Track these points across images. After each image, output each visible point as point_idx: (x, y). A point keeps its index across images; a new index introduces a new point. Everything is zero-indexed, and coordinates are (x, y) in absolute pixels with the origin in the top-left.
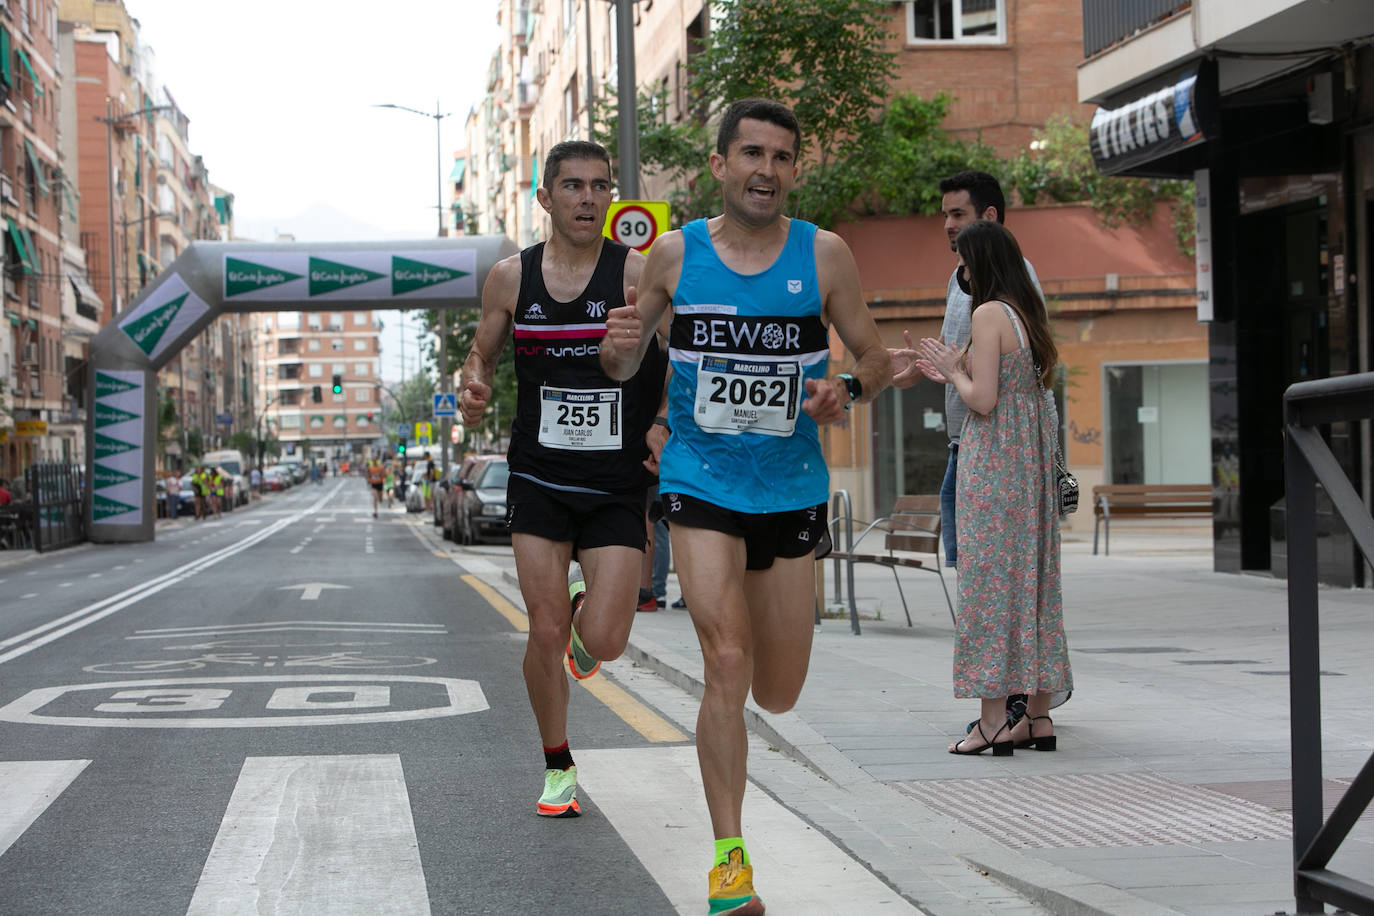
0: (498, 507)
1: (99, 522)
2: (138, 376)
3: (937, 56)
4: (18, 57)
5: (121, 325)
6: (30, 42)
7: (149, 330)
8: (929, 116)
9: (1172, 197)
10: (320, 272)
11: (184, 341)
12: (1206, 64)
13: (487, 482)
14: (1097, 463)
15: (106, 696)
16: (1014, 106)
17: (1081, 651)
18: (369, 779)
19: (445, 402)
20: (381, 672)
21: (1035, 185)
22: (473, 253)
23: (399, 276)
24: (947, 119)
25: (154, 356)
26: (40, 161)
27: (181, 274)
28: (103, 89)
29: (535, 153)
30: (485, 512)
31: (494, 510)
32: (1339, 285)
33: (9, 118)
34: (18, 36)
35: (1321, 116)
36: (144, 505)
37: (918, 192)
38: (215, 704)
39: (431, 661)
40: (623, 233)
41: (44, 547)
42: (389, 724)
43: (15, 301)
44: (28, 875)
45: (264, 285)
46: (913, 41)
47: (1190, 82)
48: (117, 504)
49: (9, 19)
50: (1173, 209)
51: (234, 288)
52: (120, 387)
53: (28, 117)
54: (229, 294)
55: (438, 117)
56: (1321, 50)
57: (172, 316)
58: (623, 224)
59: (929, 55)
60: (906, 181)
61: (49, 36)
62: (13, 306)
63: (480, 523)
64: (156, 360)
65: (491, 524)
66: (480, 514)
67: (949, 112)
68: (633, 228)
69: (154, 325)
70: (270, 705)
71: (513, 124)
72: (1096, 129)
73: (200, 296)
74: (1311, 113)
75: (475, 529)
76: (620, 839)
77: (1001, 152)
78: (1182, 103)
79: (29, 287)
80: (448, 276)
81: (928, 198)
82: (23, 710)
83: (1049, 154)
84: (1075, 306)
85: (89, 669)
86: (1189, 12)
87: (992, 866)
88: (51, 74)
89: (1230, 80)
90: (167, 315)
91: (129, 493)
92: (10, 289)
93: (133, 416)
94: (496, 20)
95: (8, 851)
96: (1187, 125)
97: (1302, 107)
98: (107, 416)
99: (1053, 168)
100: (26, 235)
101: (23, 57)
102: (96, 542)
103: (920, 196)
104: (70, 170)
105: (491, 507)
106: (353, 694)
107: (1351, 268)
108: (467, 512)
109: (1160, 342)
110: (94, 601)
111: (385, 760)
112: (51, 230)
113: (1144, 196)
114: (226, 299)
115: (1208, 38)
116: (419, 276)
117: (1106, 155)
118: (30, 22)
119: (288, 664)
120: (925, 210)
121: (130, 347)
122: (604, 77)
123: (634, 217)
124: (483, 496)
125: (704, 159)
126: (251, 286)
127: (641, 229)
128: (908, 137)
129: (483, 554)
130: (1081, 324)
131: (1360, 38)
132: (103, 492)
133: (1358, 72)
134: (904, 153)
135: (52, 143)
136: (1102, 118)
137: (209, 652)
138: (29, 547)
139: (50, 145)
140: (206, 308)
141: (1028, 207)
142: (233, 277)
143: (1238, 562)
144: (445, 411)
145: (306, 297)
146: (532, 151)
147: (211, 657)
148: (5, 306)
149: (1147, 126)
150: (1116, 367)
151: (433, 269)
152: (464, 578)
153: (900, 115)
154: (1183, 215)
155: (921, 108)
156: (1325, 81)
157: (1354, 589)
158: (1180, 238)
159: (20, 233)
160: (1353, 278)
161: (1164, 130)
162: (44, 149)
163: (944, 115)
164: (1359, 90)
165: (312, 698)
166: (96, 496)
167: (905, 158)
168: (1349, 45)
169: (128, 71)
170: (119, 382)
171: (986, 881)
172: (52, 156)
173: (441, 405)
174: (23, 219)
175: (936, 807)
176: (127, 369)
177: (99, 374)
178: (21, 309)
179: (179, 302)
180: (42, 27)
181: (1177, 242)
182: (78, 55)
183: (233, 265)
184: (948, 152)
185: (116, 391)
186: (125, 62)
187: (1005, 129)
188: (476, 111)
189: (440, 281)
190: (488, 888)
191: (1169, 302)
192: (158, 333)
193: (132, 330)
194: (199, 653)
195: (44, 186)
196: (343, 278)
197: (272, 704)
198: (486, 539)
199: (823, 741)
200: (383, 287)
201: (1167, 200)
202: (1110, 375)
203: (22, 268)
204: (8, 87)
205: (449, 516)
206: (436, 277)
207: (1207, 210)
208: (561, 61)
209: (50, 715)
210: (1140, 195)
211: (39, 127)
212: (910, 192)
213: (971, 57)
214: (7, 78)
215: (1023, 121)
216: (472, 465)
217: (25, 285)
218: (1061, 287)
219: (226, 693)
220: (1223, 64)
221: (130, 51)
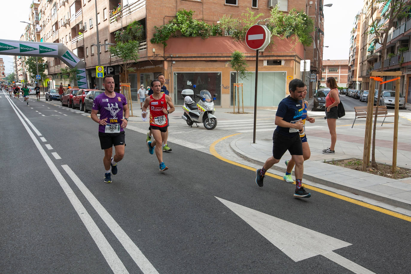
10: (22, 47)
14: (229, 93)
16: (202, 15)
21: (217, 31)
22: (57, 47)
23: (41, 50)
45: (9, 49)
59: (186, 2)
80: (52, 50)
83: (221, 24)
84: (225, 59)
116: (46, 50)
130: (225, 63)
141: (214, 36)
142: (1, 47)
145: (19, 53)
150: (233, 73)
151: (49, 49)
163: (192, 15)
189: (50, 51)
196: (28, 49)
200: (37, 52)
202: (231, 74)
206: (49, 50)
215: (204, 19)
218: (222, 54)
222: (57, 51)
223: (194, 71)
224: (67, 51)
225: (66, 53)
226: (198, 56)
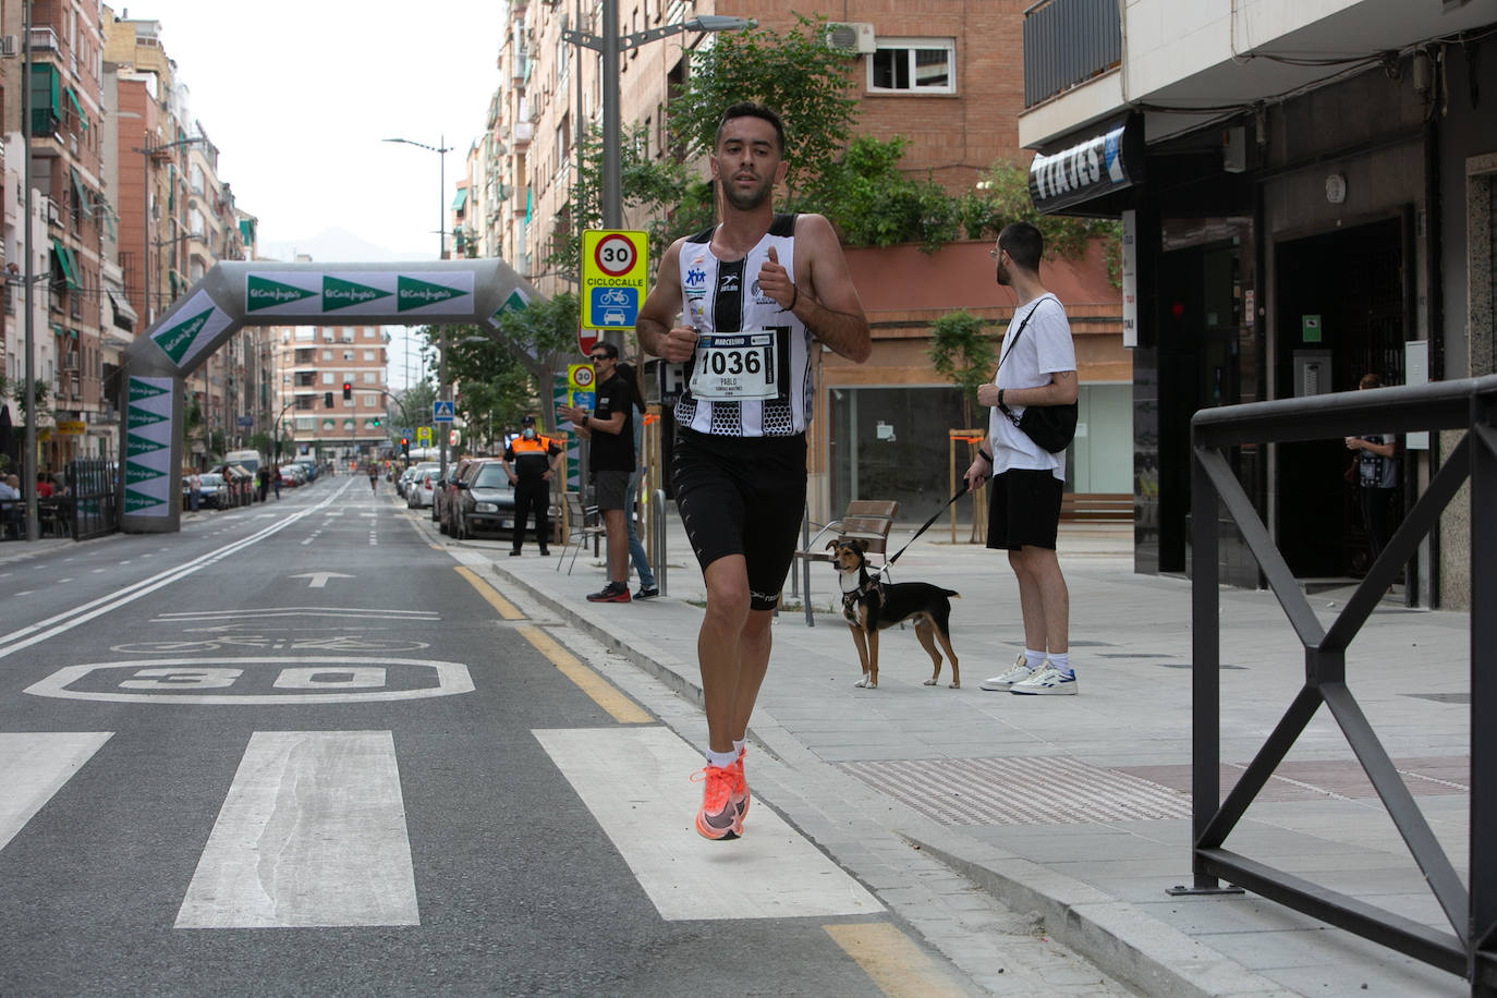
0: (490, 505)
1: (129, 514)
2: (167, 383)
3: (894, 103)
4: (67, 94)
5: (153, 336)
6: (78, 81)
7: (178, 341)
8: (886, 157)
9: (1104, 234)
10: (333, 290)
11: (209, 351)
12: (1133, 116)
13: (480, 482)
15: (129, 674)
16: (962, 150)
17: (1012, 644)
18: (363, 754)
19: (444, 409)
20: (379, 655)
21: (981, 221)
22: (473, 273)
23: (404, 294)
24: (901, 160)
25: (180, 365)
26: (84, 188)
27: (207, 291)
28: (142, 123)
29: (529, 185)
30: (478, 510)
31: (486, 508)
32: (1250, 317)
33: (57, 148)
34: (67, 75)
35: (1235, 165)
36: (171, 499)
37: (875, 225)
38: (228, 683)
39: (424, 645)
40: (606, 259)
41: (80, 536)
42: (384, 703)
43: (59, 313)
44: (53, 837)
45: (282, 301)
46: (872, 89)
47: (1119, 132)
48: (146, 498)
49: (60, 60)
50: (1104, 245)
51: (255, 303)
52: (151, 392)
53: (74, 147)
54: (250, 310)
55: (443, 151)
56: (1238, 106)
57: (199, 329)
58: (606, 251)
59: (887, 102)
60: (864, 215)
61: (95, 76)
62: (56, 317)
63: (473, 519)
64: (183, 368)
65: (483, 520)
66: (473, 511)
67: (904, 154)
68: (615, 255)
69: (182, 336)
70: (276, 685)
71: (511, 158)
72: (1035, 172)
73: (224, 310)
74: (1226, 163)
75: (469, 526)
76: (589, 812)
77: (950, 191)
78: (1111, 151)
79: (72, 300)
80: (449, 295)
81: (884, 231)
82: (53, 686)
83: (992, 193)
85: (115, 648)
86: (1119, 70)
87: (923, 841)
88: (96, 109)
89: (1156, 130)
90: (194, 328)
91: (157, 488)
92: (55, 302)
93: (162, 419)
94: (496, 65)
95: (36, 815)
96: (1116, 171)
97: (1218, 156)
98: (139, 419)
99: (996, 206)
100: (70, 254)
101: (71, 93)
102: (127, 533)
103: (876, 230)
104: (111, 195)
105: (483, 504)
106: (352, 675)
107: (1260, 302)
108: (462, 509)
109: (1091, 364)
110: (123, 586)
111: (378, 737)
112: (92, 250)
113: (1078, 232)
114: (247, 313)
115: (1135, 94)
116: (422, 295)
117: (1043, 195)
118: (78, 63)
119: (294, 646)
120: (880, 242)
121: (161, 355)
122: (593, 117)
123: (616, 245)
124: (477, 496)
125: (681, 193)
126: (272, 302)
127: (622, 255)
128: (865, 176)
129: (475, 547)
131: (1269, 97)
132: (135, 487)
133: (1268, 126)
134: (863, 190)
135: (96, 171)
136: (1040, 163)
137: (224, 634)
138: (67, 537)
139: (93, 174)
140: (231, 321)
141: (973, 240)
142: (255, 294)
143: (1156, 564)
144: (444, 416)
145: (320, 313)
146: (527, 183)
147: (225, 639)
148: (49, 317)
149: (1080, 171)
151: (436, 288)
152: (458, 569)
153: (860, 156)
154: (1112, 250)
155: (879, 150)
156: (1238, 135)
157: (1258, 590)
158: (1110, 271)
159: (64, 251)
160: (1262, 311)
161: (1095, 175)
162: (88, 176)
163: (899, 156)
164: (1268, 143)
165: (315, 678)
166: (128, 490)
167: (863, 194)
168: (1261, 103)
169: (164, 107)
170: (150, 387)
171: (917, 854)
172: (96, 184)
173: (440, 411)
174: (67, 239)
175: (876, 786)
176: (159, 376)
177: (132, 380)
178: (64, 319)
179: (206, 315)
180: (88, 67)
181: (1107, 276)
182: (120, 92)
183: (255, 282)
184: (902, 190)
185: (148, 396)
186: (162, 101)
187: (954, 170)
188: (477, 146)
189: (441, 299)
190: (468, 855)
191: (1099, 329)
192: (187, 343)
193: (162, 340)
194: (215, 635)
195: (87, 210)
196: (354, 295)
197: (279, 683)
198: (477, 533)
199: (776, 724)
200: (389, 305)
201: (1098, 237)
203: (66, 282)
204: (58, 121)
205: (446, 512)
206: (437, 295)
207: (1133, 246)
208: (554, 103)
209: (81, 691)
210: (1074, 232)
211: (83, 157)
212: (868, 226)
213: (924, 104)
214: (57, 113)
215: (969, 163)
216: (468, 466)
217: (69, 298)
218: (1002, 314)
219: (238, 673)
220: (1149, 116)
221: (167, 89)
222: (471, 298)
223: (902, 381)
224: (515, 294)
225: (509, 301)
226: (913, 319)
